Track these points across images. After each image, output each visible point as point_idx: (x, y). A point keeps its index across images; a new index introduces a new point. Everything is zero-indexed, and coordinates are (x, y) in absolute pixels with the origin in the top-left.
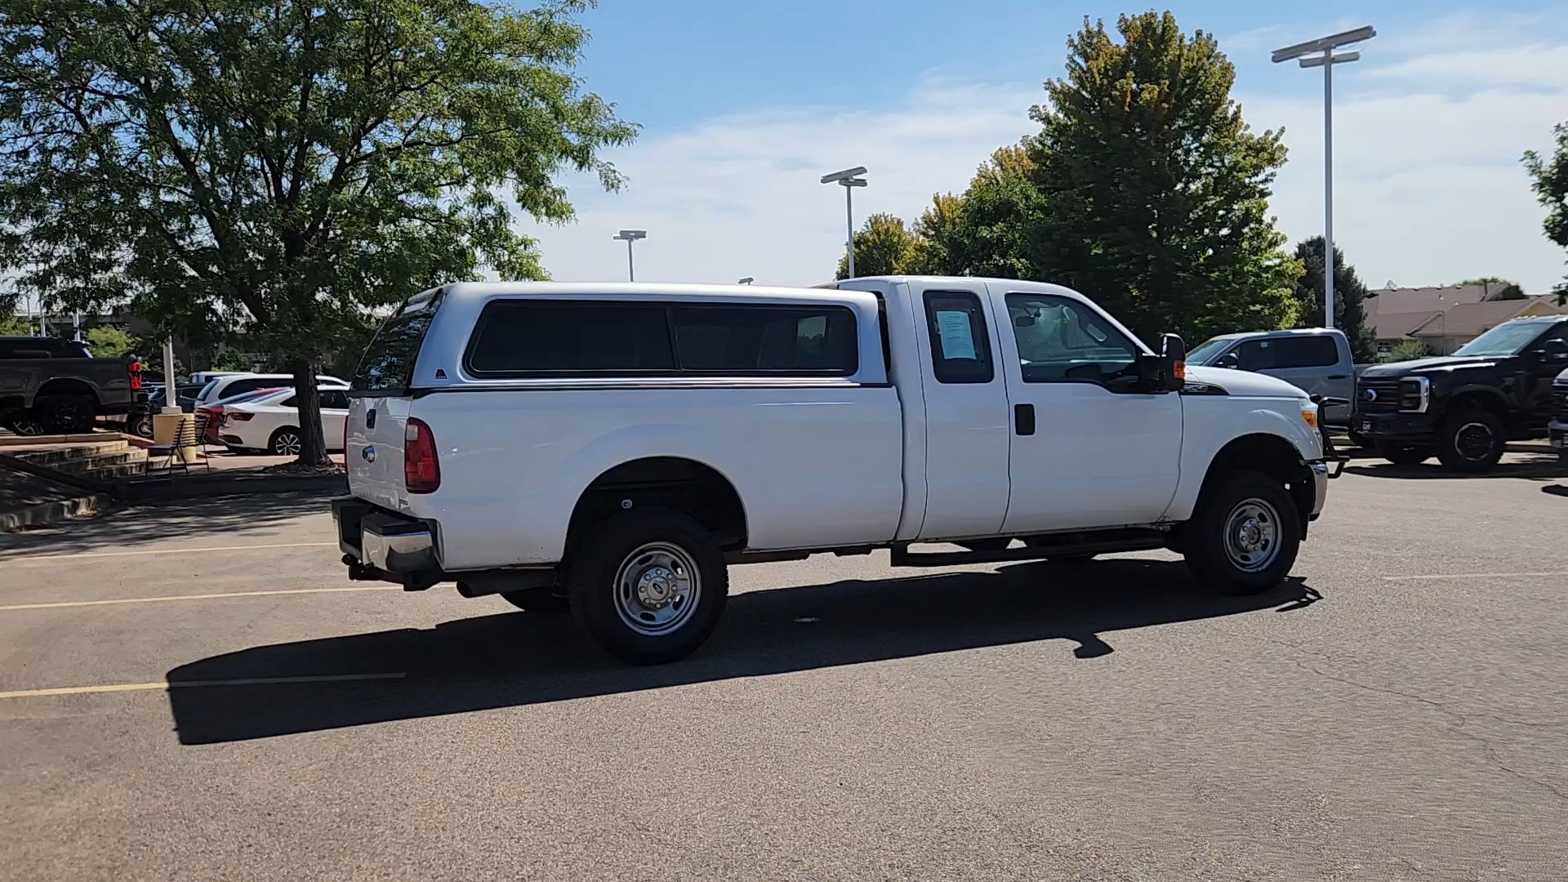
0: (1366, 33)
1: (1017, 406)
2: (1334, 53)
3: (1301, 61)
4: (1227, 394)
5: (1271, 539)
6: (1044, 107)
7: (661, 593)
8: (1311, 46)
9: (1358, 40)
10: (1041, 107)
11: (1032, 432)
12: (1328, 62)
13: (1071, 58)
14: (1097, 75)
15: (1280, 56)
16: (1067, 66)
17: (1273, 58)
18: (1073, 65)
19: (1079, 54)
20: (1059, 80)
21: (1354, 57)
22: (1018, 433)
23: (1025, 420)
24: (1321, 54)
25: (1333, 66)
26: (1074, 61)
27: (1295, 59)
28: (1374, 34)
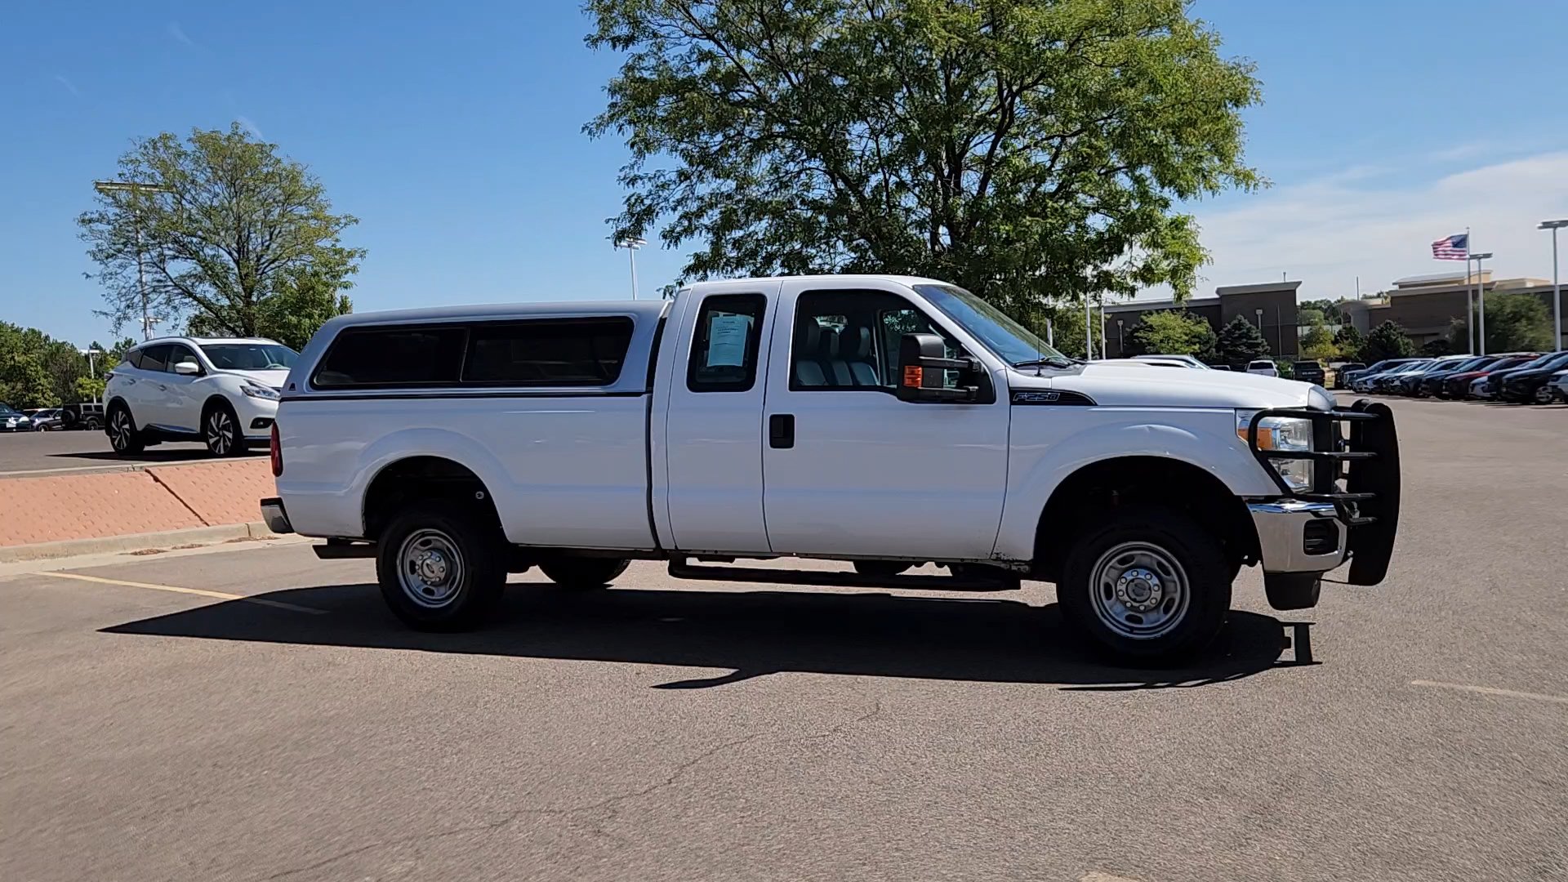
1: (773, 418)
4: (1096, 405)
5: (1177, 597)
7: (433, 572)
11: (790, 445)
22: (773, 445)
23: (782, 431)
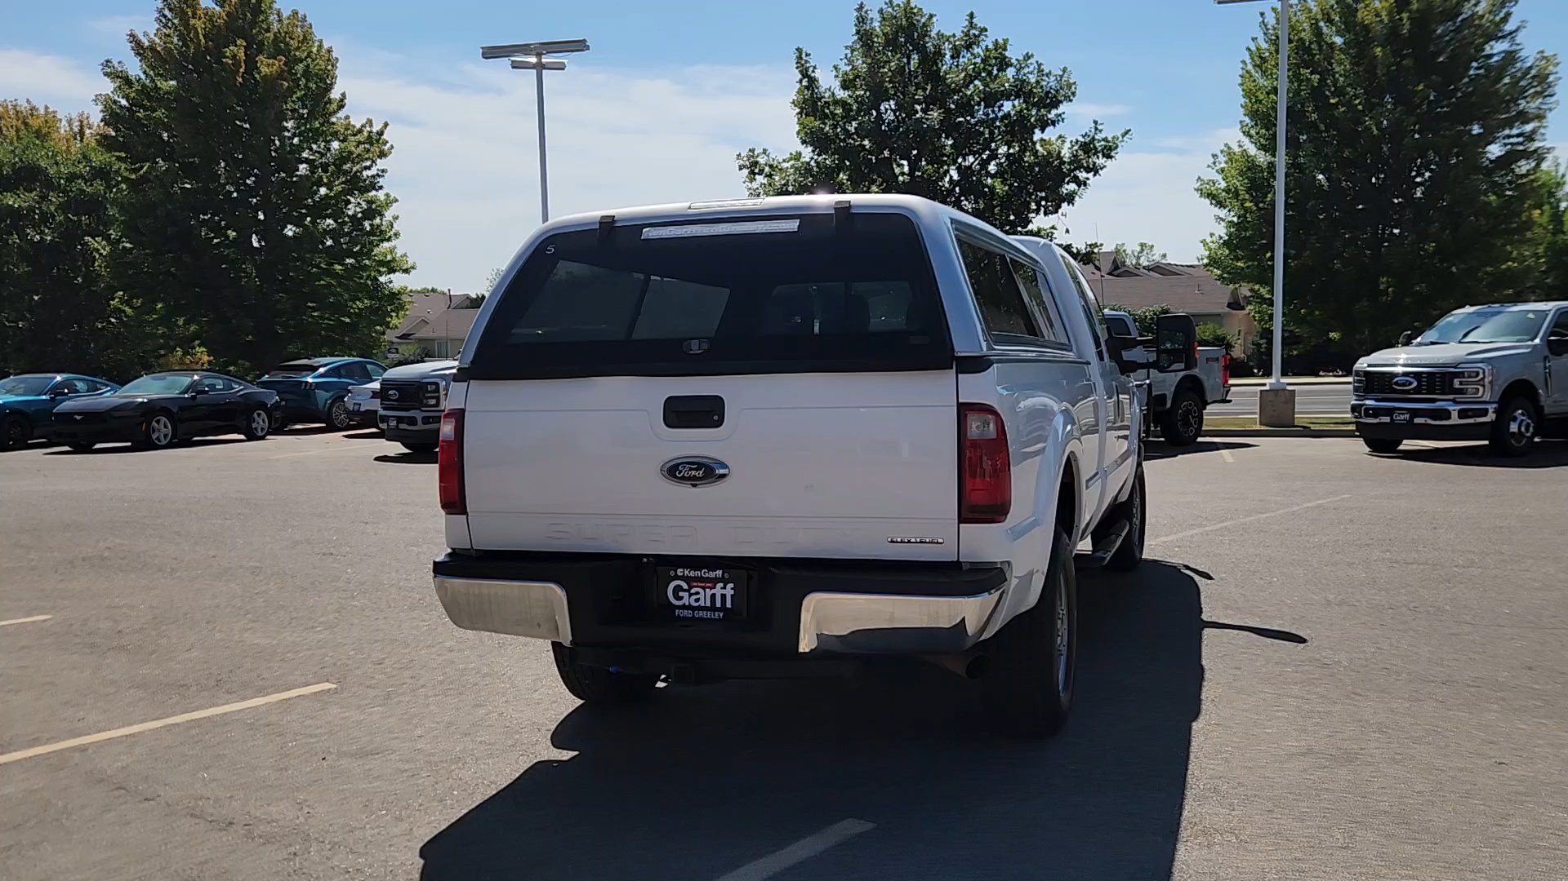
0: (580, 46)
2: (544, 60)
3: (513, 61)
6: (119, 63)
8: (525, 49)
9: (572, 51)
10: (116, 65)
12: (540, 67)
13: (160, 11)
14: (201, 37)
15: (491, 53)
16: (157, 19)
17: (483, 54)
18: (164, 20)
19: (170, 10)
20: (146, 34)
21: (561, 67)
24: (533, 60)
25: (544, 71)
26: (165, 16)
27: (507, 59)
28: (588, 48)
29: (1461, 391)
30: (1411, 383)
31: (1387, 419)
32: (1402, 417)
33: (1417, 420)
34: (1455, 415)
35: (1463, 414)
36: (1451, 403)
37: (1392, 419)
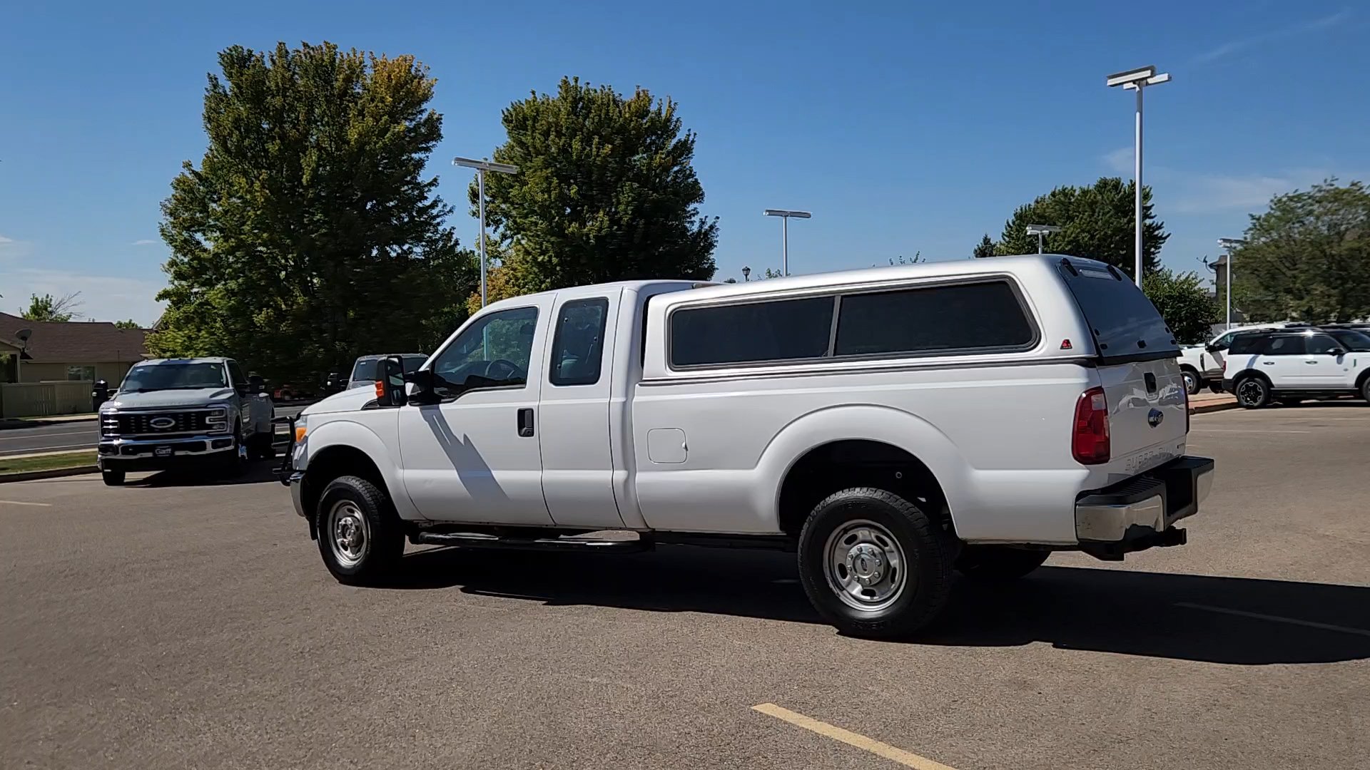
29: (210, 427)
30: (170, 422)
31: (150, 455)
32: (164, 452)
33: (178, 453)
34: (209, 446)
35: (215, 445)
36: (205, 436)
37: (154, 454)
